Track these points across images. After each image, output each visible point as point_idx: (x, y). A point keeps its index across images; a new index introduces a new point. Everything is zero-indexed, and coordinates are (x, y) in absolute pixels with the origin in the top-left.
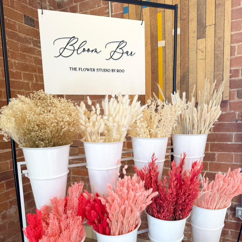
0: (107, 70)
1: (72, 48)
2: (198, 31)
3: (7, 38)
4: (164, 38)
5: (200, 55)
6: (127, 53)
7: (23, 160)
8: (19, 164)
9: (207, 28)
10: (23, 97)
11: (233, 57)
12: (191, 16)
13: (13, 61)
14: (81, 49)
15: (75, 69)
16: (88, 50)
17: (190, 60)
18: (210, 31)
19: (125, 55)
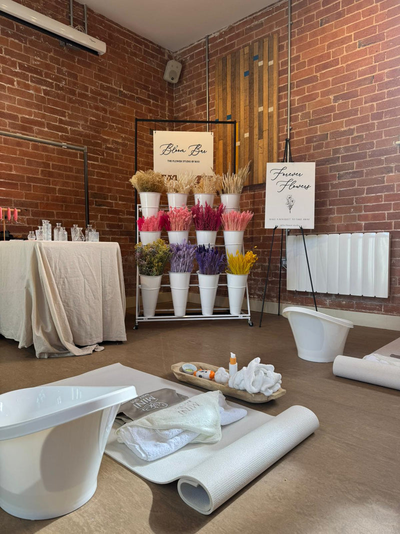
0: (189, 161)
1: (170, 150)
2: (259, 134)
3: (138, 145)
4: (239, 140)
5: (260, 151)
6: (202, 151)
7: (140, 204)
8: (138, 205)
9: (264, 132)
10: (142, 171)
11: (281, 151)
12: (255, 125)
13: (140, 159)
14: (175, 150)
15: (171, 161)
16: (179, 150)
17: (255, 154)
18: (265, 134)
19: (200, 153)
